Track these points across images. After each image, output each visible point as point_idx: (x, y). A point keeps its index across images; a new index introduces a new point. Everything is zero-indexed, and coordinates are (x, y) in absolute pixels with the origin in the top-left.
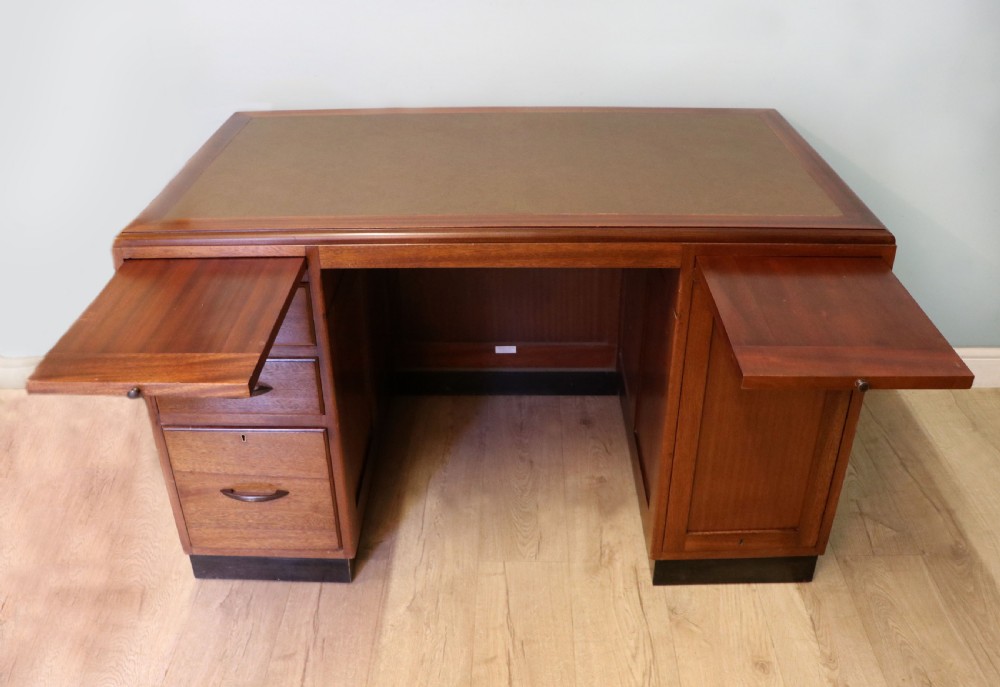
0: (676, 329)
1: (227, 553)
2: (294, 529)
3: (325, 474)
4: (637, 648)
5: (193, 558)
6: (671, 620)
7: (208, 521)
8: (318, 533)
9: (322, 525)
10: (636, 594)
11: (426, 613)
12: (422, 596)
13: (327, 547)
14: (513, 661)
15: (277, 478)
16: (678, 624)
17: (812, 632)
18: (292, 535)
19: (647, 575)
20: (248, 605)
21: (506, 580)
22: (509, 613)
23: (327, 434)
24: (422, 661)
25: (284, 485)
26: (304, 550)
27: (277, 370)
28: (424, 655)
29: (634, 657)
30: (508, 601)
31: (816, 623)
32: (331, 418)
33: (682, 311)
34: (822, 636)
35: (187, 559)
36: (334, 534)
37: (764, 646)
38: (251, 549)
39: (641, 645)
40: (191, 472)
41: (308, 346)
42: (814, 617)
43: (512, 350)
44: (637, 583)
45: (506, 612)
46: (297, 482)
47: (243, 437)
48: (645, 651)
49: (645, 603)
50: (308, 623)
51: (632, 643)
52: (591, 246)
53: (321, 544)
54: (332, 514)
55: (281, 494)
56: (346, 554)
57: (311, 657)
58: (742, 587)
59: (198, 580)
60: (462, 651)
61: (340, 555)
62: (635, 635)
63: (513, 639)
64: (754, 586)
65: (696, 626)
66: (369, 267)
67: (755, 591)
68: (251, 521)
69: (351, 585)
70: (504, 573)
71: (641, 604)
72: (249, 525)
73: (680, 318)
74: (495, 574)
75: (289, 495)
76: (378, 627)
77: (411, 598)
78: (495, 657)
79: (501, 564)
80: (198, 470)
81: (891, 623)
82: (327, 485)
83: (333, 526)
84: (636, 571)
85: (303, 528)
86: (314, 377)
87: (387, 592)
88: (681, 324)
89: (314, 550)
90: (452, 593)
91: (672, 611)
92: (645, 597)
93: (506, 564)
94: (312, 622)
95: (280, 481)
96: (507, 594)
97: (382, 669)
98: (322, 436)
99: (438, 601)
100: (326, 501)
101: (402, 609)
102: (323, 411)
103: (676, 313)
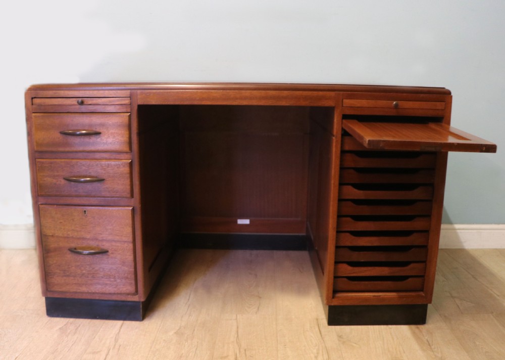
0: (334, 144)
1: (68, 296)
2: (110, 278)
3: (131, 239)
4: (318, 353)
5: (47, 299)
6: (339, 341)
7: (58, 271)
8: (124, 281)
9: (126, 275)
10: (317, 329)
11: (186, 335)
12: (185, 328)
13: (128, 292)
14: (239, 358)
15: (102, 240)
16: (344, 343)
17: (429, 347)
18: (108, 282)
19: (324, 320)
20: (76, 329)
21: (237, 322)
22: (238, 336)
23: (133, 210)
24: (181, 357)
25: (106, 246)
26: (114, 294)
27: (108, 167)
28: (182, 354)
29: (316, 357)
30: (237, 332)
31: (430, 342)
32: (136, 201)
33: (337, 133)
34: (435, 348)
35: (44, 299)
36: (133, 282)
37: (398, 352)
38: (82, 293)
39: (321, 352)
40: (52, 236)
41: (127, 153)
42: (429, 340)
43: (247, 222)
44: (318, 325)
45: (236, 336)
46: (114, 244)
47: (85, 211)
48: (323, 355)
49: (323, 333)
50: (112, 338)
51: (315, 351)
52: (286, 93)
53: (125, 289)
54: (133, 267)
55: (104, 252)
56: (140, 298)
57: (110, 353)
58: (383, 327)
59: (49, 318)
60: (207, 353)
61: (136, 298)
62: (317, 347)
63: (240, 349)
64: (390, 326)
65: (355, 343)
66: (164, 103)
67: (391, 328)
68: (84, 272)
69: (141, 323)
70: (236, 319)
71: (320, 333)
72: (83, 274)
73: (336, 137)
74: (231, 320)
75: (108, 254)
77: (178, 328)
78: (227, 356)
79: (235, 316)
80: (57, 235)
81: (478, 343)
82: (131, 246)
83: (133, 276)
84: (317, 319)
85: (115, 277)
86: (129, 172)
88: (337, 141)
89: (121, 294)
90: (203, 327)
91: (340, 337)
92: (323, 331)
93: (238, 315)
94: (114, 338)
95: (104, 243)
96: (238, 328)
98: (130, 212)
99: (194, 330)
100: (130, 257)
101: (171, 333)
102: (132, 196)
103: (334, 136)
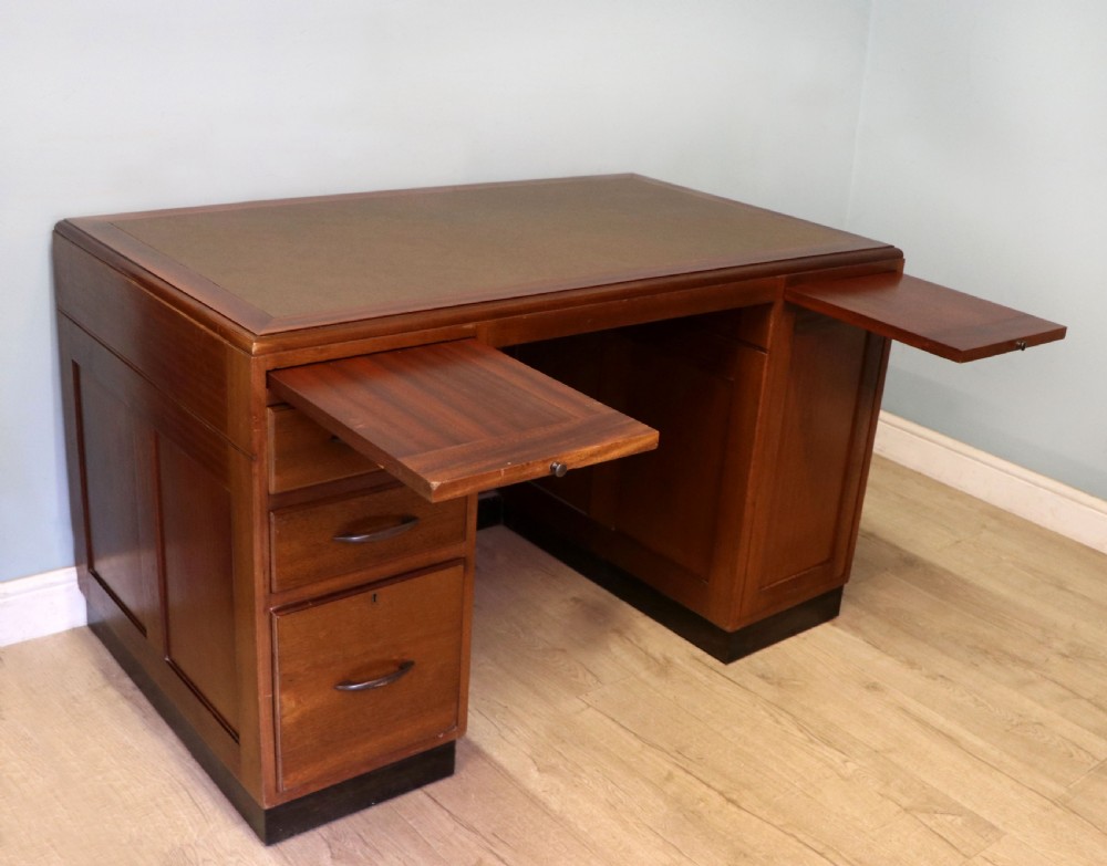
4: (772, 716)
6: (771, 684)
10: (720, 677)
11: (561, 767)
12: (539, 756)
14: (689, 769)
16: (780, 685)
17: (878, 650)
20: (366, 844)
21: (599, 711)
22: (635, 735)
24: (613, 806)
25: (410, 654)
28: (607, 800)
29: (778, 722)
30: (624, 727)
31: (873, 643)
32: (471, 543)
34: (886, 652)
36: (454, 705)
37: (858, 674)
39: (772, 712)
42: (868, 641)
44: (710, 669)
46: (425, 644)
47: (375, 595)
48: (781, 715)
49: (737, 681)
50: (455, 828)
51: (763, 713)
54: (456, 677)
56: (460, 731)
57: (502, 855)
58: (793, 639)
59: (271, 849)
60: (637, 783)
61: (452, 735)
62: (759, 707)
63: (667, 753)
64: (800, 635)
65: (795, 680)
67: (805, 639)
69: (454, 777)
70: (589, 706)
71: (733, 682)
73: (770, 354)
74: (583, 711)
75: (414, 667)
76: (533, 799)
77: (530, 761)
78: (671, 774)
79: (577, 701)
82: (457, 637)
83: (455, 694)
84: (697, 660)
87: (501, 767)
90: (563, 741)
91: (764, 678)
92: (730, 676)
93: (581, 698)
94: (461, 827)
95: (406, 650)
96: (615, 721)
97: (586, 830)
99: (560, 754)
101: (535, 775)
102: (463, 536)
103: (764, 350)
